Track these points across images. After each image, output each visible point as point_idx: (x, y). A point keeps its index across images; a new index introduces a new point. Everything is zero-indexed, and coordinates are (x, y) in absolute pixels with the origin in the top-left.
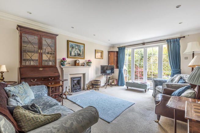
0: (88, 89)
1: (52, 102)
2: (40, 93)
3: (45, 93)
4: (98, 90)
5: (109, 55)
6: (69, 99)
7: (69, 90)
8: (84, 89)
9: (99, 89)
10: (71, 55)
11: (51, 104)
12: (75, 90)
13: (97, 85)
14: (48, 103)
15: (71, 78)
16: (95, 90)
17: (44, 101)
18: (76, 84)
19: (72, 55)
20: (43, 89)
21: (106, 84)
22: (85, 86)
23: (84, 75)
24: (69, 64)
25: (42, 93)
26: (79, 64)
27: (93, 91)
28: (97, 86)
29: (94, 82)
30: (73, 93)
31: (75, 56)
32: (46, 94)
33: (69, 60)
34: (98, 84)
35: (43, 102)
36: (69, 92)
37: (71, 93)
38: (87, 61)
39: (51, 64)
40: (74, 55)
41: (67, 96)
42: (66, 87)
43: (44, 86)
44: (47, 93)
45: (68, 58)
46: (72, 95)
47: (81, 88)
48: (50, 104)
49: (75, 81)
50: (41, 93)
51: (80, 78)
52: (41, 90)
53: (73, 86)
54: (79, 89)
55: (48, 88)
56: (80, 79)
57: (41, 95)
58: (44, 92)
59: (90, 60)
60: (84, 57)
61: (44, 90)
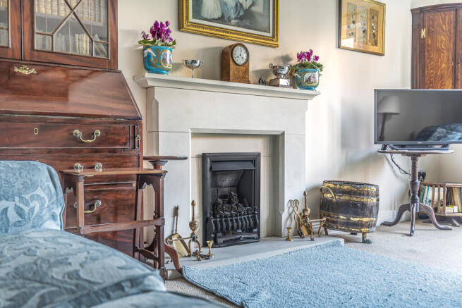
0: (299, 234)
1: (94, 259)
2: (10, 205)
3: (46, 214)
4: (365, 241)
5: (423, 33)
6: (196, 280)
7: (192, 225)
8: (275, 233)
9: (368, 236)
10: (197, 14)
11: (82, 274)
12: (224, 234)
13: (361, 209)
14: (59, 263)
15: (204, 157)
16: (347, 241)
17: (28, 252)
18: (227, 198)
19: (205, 14)
20: (34, 185)
21: (402, 209)
22: (285, 215)
23: (276, 142)
24: (190, 64)
25: (26, 209)
26: (247, 71)
27: (338, 244)
28: (357, 214)
29: (335, 191)
30: (213, 251)
31: (221, 19)
32: (53, 217)
33: (187, 45)
34: (364, 205)
35: (23, 260)
36: (193, 238)
37: (205, 251)
38: (295, 62)
39: (83, 45)
40: (217, 15)
41: (182, 262)
42: (176, 212)
43: (43, 167)
44: (58, 211)
45: (180, 27)
46: (207, 257)
47: (256, 225)
48: (74, 275)
49: (227, 181)
50: (20, 212)
51: (254, 160)
52: (18, 185)
53: (209, 210)
54: (250, 230)
55: (69, 182)
56: (249, 166)
57: (18, 224)
58: (36, 205)
59: (309, 55)
60: (275, 35)
61: (39, 192)
